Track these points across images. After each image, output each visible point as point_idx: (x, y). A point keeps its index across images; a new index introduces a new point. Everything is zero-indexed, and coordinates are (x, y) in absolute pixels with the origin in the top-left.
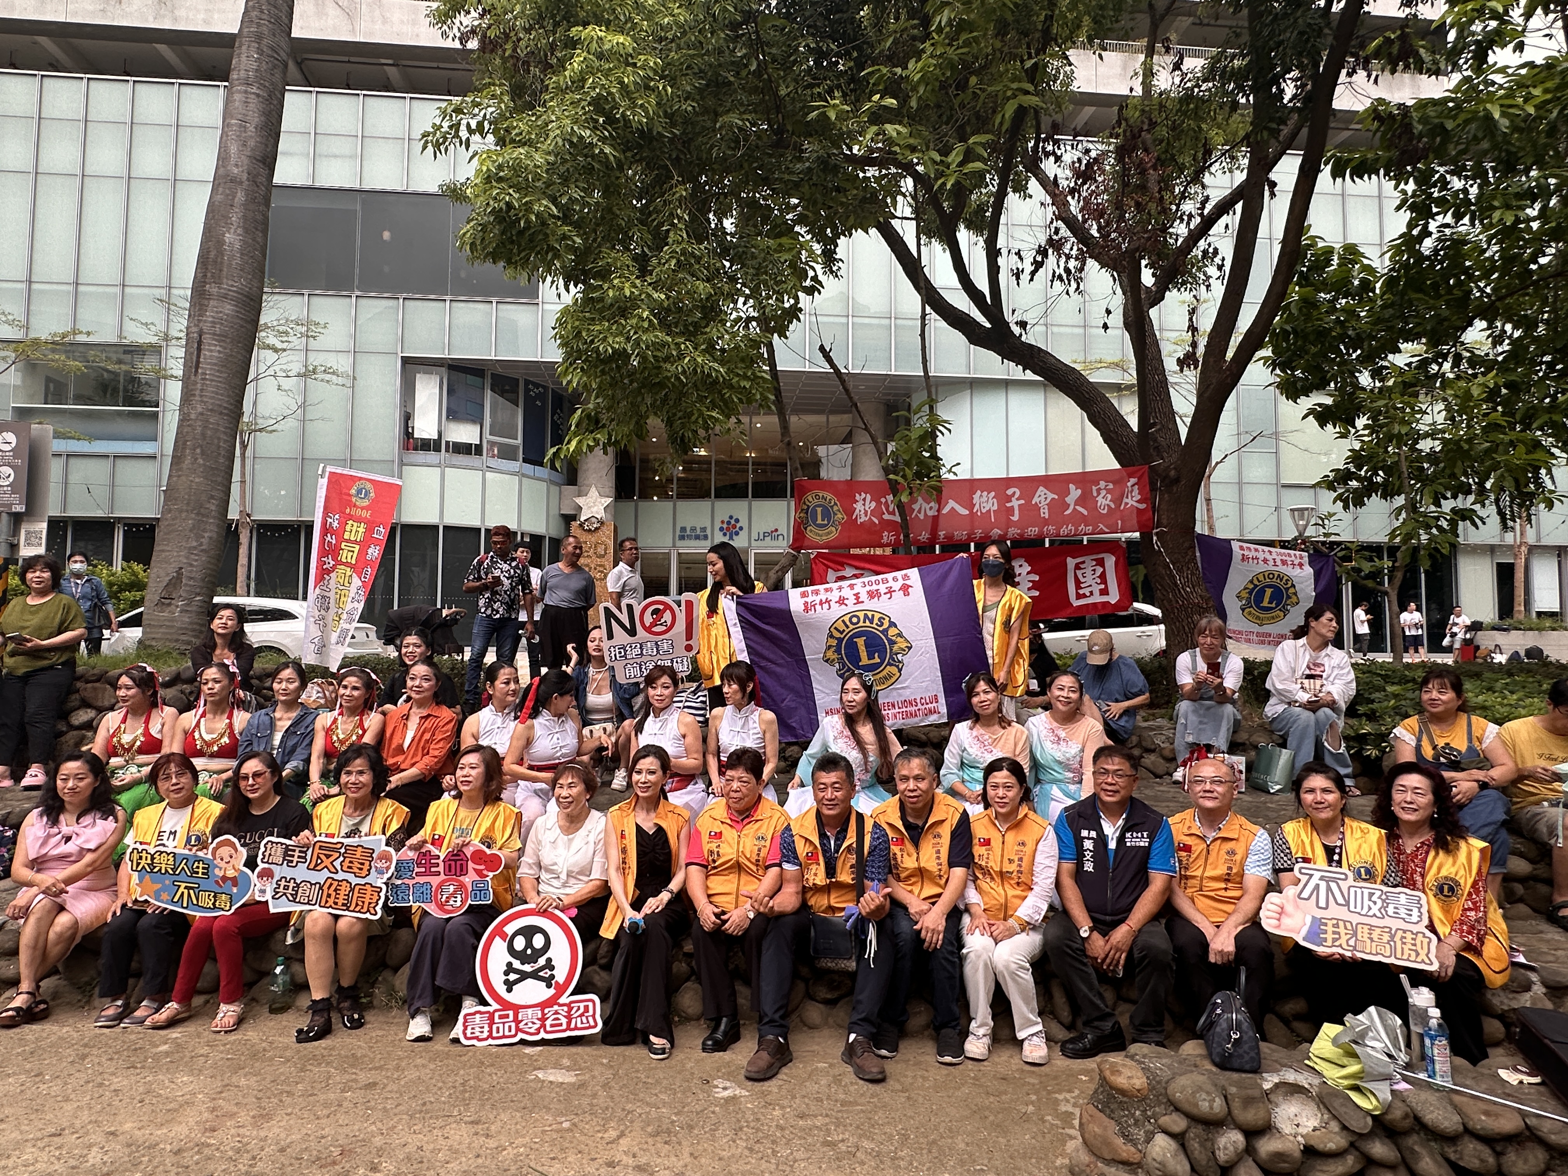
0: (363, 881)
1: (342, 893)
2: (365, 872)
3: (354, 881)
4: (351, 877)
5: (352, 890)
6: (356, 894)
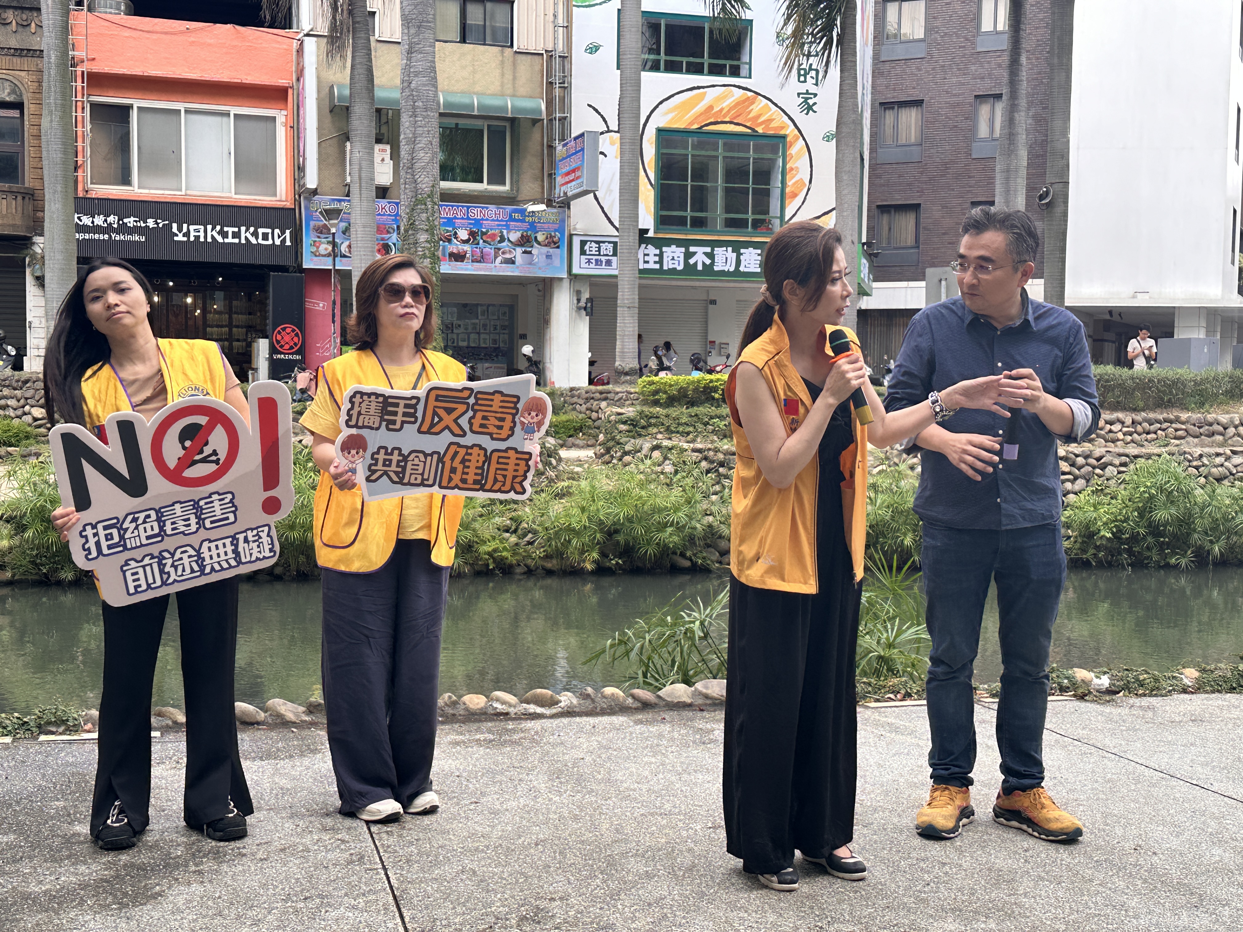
0: (503, 446)
4: (485, 441)
5: (488, 459)
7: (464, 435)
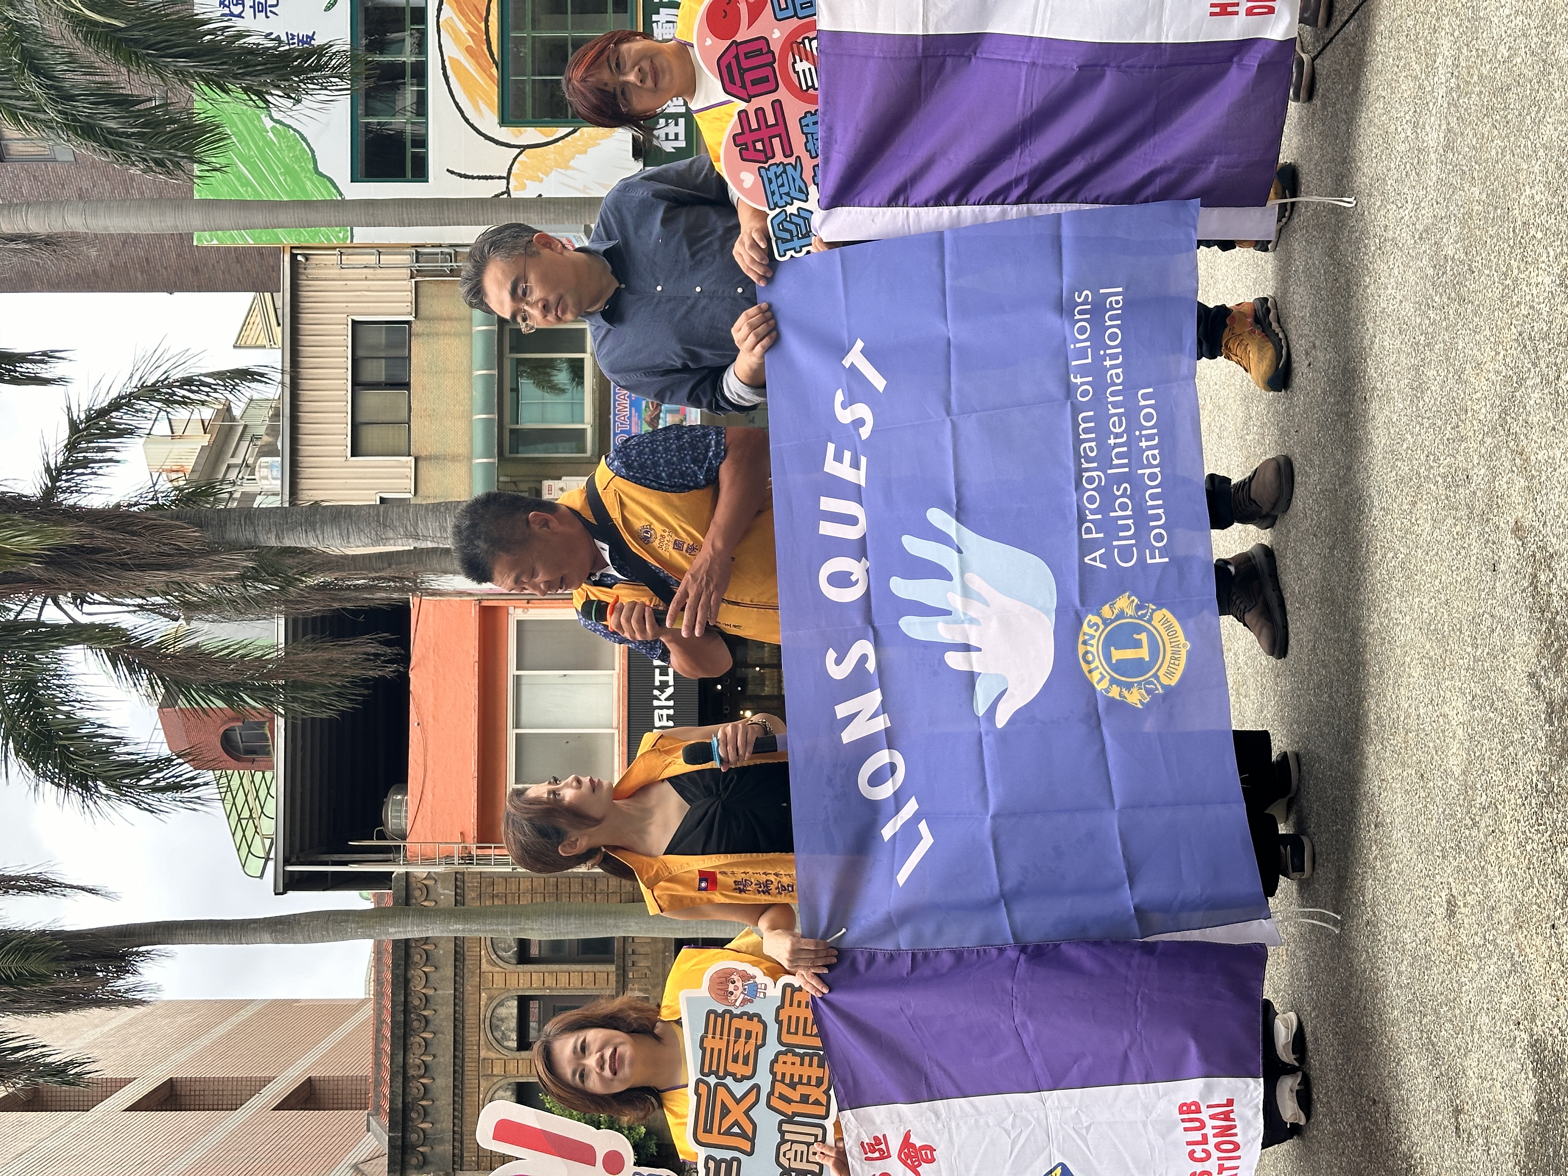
0: (772, 1028)
1: (797, 1070)
2: (755, 1027)
3: (772, 1047)
4: (766, 1055)
5: (790, 1049)
6: (799, 1039)
7: (757, 1087)
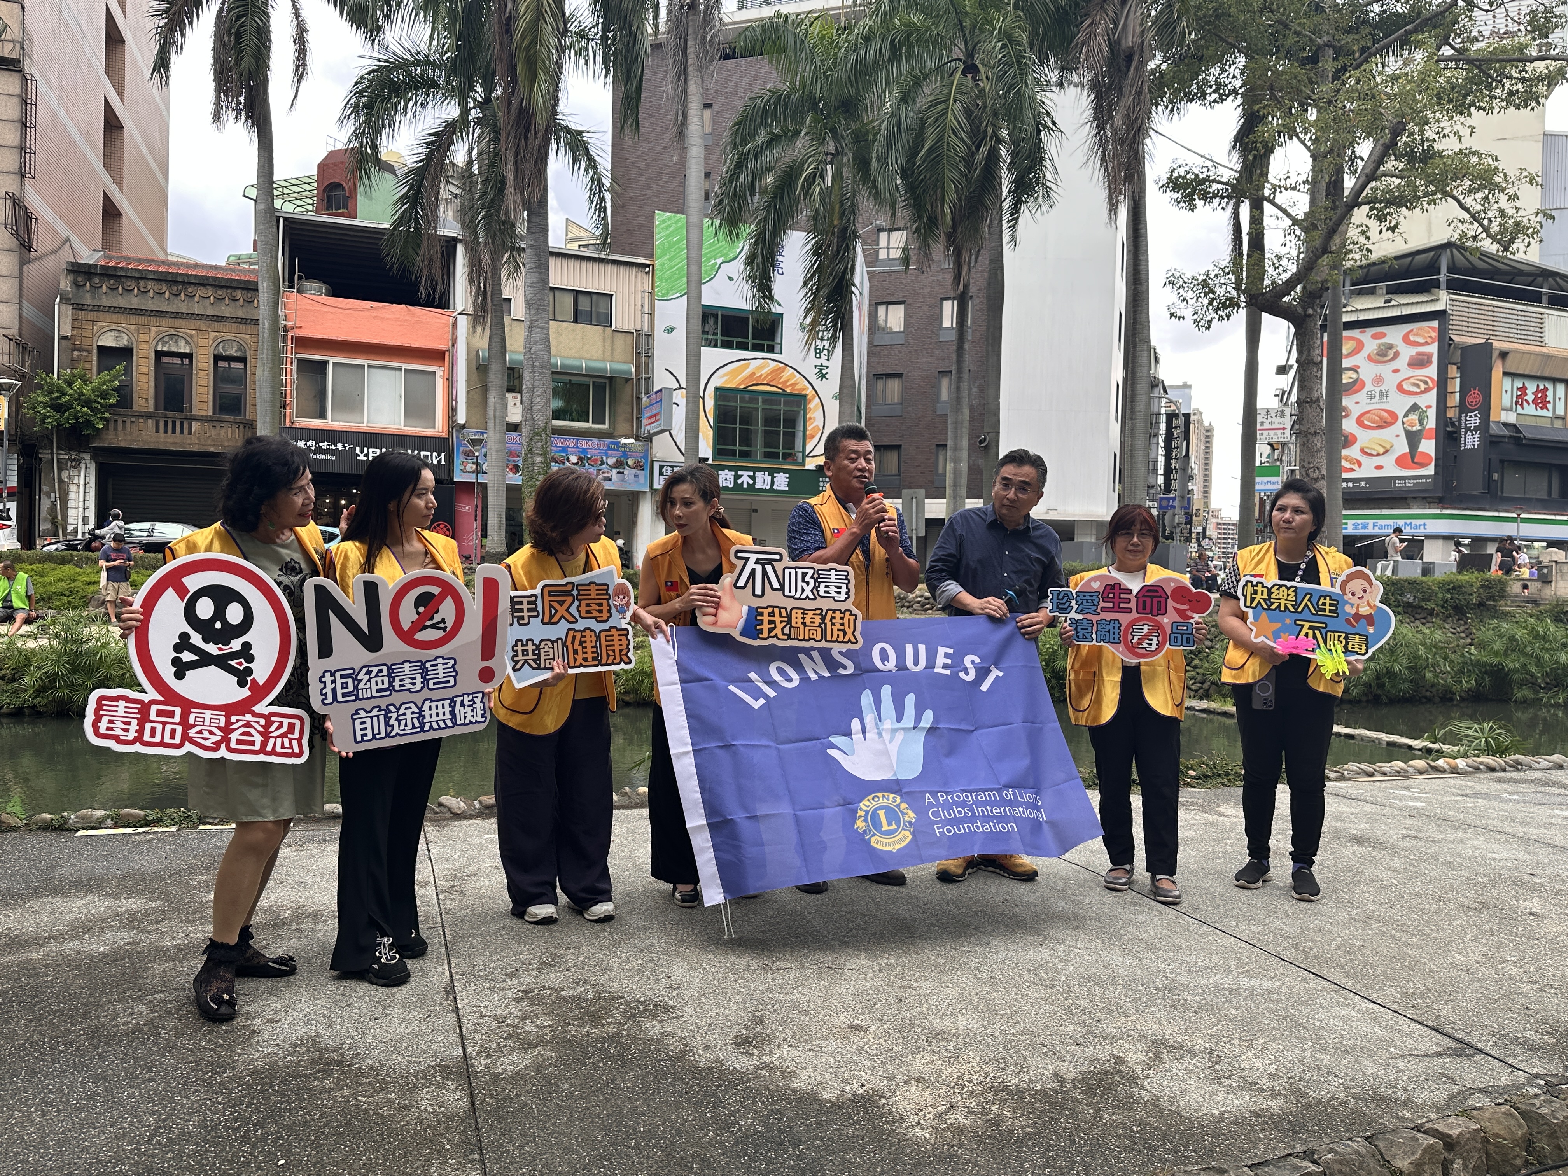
2: (605, 615)
6: (604, 643)
7: (576, 622)
